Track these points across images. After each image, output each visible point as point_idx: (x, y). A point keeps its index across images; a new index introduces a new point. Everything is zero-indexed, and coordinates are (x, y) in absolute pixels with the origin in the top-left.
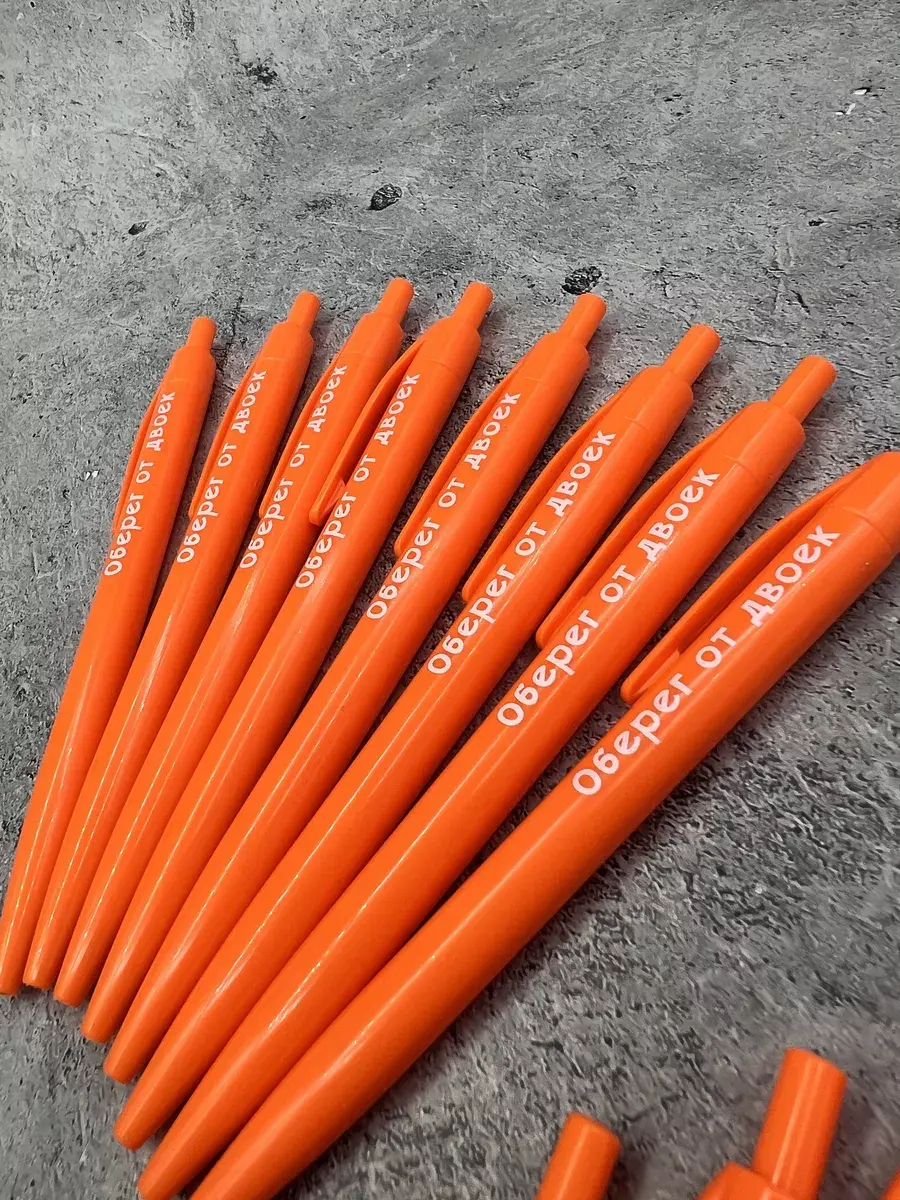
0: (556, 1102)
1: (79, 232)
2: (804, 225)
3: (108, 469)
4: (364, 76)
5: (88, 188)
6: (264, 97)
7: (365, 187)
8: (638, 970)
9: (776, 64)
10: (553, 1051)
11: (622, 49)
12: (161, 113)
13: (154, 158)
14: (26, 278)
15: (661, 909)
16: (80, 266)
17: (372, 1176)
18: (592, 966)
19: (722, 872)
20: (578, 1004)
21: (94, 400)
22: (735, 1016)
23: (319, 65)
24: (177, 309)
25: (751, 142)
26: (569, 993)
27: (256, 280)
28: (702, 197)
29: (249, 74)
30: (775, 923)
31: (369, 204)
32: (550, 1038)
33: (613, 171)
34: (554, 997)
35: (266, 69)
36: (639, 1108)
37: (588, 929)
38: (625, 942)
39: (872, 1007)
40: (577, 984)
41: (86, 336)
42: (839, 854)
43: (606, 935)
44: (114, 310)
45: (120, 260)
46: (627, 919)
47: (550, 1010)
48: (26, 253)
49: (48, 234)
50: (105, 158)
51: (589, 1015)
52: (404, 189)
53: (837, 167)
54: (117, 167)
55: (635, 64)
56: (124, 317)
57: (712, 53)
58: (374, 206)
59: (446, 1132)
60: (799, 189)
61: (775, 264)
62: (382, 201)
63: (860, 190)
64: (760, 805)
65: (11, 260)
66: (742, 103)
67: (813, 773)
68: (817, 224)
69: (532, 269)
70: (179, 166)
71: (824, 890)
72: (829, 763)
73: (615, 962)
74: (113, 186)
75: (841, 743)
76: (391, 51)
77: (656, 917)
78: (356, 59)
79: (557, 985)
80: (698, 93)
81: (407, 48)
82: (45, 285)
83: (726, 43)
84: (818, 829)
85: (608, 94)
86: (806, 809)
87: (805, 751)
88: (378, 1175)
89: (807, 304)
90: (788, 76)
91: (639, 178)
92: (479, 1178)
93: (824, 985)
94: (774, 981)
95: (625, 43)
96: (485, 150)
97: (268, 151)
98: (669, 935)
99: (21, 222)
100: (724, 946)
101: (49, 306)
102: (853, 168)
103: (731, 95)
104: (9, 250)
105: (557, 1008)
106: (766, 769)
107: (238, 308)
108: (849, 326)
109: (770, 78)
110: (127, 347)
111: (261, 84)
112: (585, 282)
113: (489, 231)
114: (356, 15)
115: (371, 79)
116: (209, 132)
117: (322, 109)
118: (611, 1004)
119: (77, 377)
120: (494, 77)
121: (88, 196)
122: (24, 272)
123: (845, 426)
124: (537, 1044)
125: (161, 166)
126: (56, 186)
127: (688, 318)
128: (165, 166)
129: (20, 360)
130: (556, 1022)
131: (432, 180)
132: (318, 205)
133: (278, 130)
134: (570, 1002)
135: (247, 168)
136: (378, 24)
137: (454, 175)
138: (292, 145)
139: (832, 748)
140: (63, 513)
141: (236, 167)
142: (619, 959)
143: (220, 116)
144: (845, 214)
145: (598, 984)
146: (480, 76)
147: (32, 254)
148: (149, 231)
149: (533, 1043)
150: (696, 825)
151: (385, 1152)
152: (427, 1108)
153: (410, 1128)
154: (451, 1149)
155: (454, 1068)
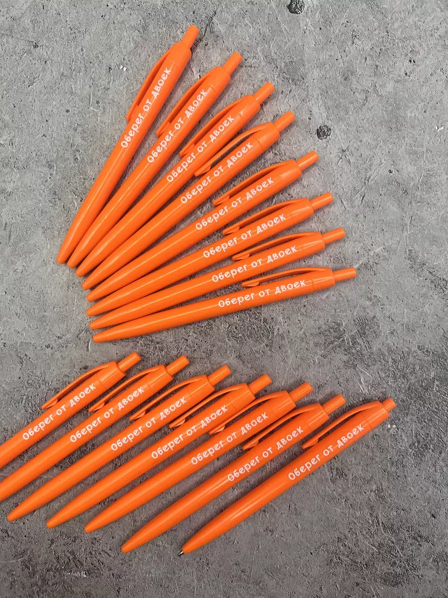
0: (181, 348)
2: (388, 169)
3: (131, 71)
8: (210, 336)
15: (221, 328)
18: (202, 330)
19: (236, 328)
20: (195, 335)
22: (221, 352)
26: (194, 332)
30: (238, 342)
34: (191, 332)
36: (196, 357)
37: (205, 323)
38: (210, 330)
39: (244, 363)
40: (197, 332)
42: (258, 337)
46: (213, 326)
51: (196, 338)
53: (415, 153)
60: (399, 152)
64: (252, 320)
66: (425, 89)
67: (265, 321)
68: (391, 172)
69: (315, 110)
71: (251, 341)
72: (270, 320)
75: (274, 319)
77: (218, 329)
79: (193, 330)
84: (258, 331)
86: (259, 326)
87: (266, 316)
91: (372, 97)
93: (239, 355)
94: (232, 350)
100: (227, 341)
102: (417, 158)
106: (258, 315)
108: (364, 218)
112: (324, 134)
118: (201, 339)
127: (336, 178)
130: (189, 336)
139: (272, 318)
142: (207, 332)
144: (399, 175)
145: (201, 334)
149: (183, 337)
150: (238, 317)
151: (144, 340)
152: (157, 337)
153: (151, 339)
154: (157, 346)
155: (165, 333)
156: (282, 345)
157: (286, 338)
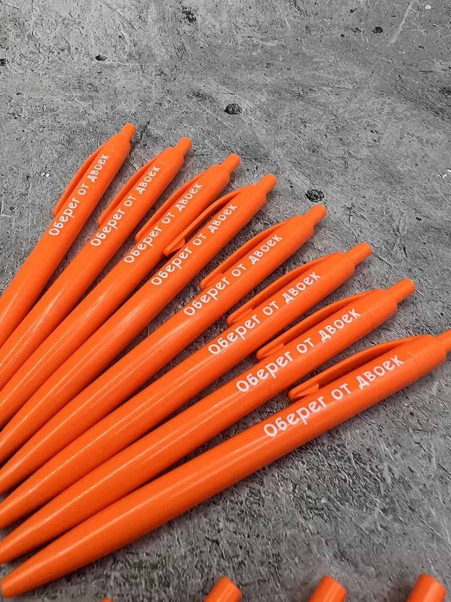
0: (210, 567)
1: (69, 44)
2: (414, 218)
3: (56, 176)
4: (237, 44)
5: (82, 24)
6: (186, 27)
7: (225, 98)
8: (262, 519)
9: (420, 140)
10: (215, 544)
11: (358, 97)
12: (133, 7)
13: (121, 27)
14: (31, 52)
15: (279, 495)
16: (64, 62)
17: (112, 577)
18: (242, 511)
19: (309, 488)
20: (231, 526)
21: (57, 136)
22: (299, 553)
23: (218, 27)
24: (114, 111)
25: (401, 169)
26: (228, 520)
27: (159, 117)
28: (376, 183)
29: (183, 12)
30: (326, 518)
31: (225, 108)
32: (215, 538)
33: (340, 152)
34: (221, 520)
35: (193, 15)
36: (247, 581)
37: (244, 493)
38: (259, 505)
39: (356, 566)
40: (233, 517)
41: (59, 100)
42: (359, 497)
43: (252, 499)
44: (78, 94)
45: (87, 69)
46: (263, 495)
47: (218, 525)
48: (36, 39)
49: (52, 36)
50: (96, 14)
51: (235, 533)
52: (243, 110)
53: (434, 199)
54: (100, 22)
55: (362, 108)
56: (83, 100)
57: (395, 121)
58: (227, 111)
59: (154, 567)
60: (416, 201)
61: (398, 229)
62: (231, 110)
63: (439, 213)
64: (333, 464)
65: (27, 39)
66: (402, 149)
67: (358, 458)
68: (419, 220)
69: (294, 179)
70: (133, 38)
71: (349, 510)
72: (366, 456)
73: (253, 513)
74: (95, 30)
75: (372, 449)
76: (253, 39)
77: (276, 499)
78: (236, 33)
79: (223, 515)
80: (385, 135)
81: (261, 42)
82: (41, 61)
83: (402, 119)
84: (354, 483)
85: (347, 115)
86: (351, 472)
87: (357, 448)
88: (115, 578)
89: (407, 253)
90: (423, 148)
91: (351, 161)
92: (165, 592)
93: (339, 550)
94: (319, 542)
95: (360, 96)
96: (286, 112)
97: (180, 55)
98: (280, 509)
99: (39, 22)
100: (302, 521)
101: (41, 74)
102: (439, 203)
103: (399, 143)
104: (27, 33)
105: (221, 525)
106: (339, 450)
107: (146, 127)
108: (421, 271)
109: (417, 145)
110: (81, 117)
111: (187, 20)
112: (317, 197)
113: (279, 151)
114: (243, 13)
115: (240, 47)
116: (153, 30)
117: (212, 49)
118: (246, 531)
119: (48, 120)
120: (298, 78)
121: (81, 29)
122: (32, 49)
123: (408, 313)
124: (208, 539)
125: (123, 33)
126: (65, 14)
127: (357, 236)
128: (125, 35)
129: (17, 94)
130: (219, 531)
131: (258, 113)
132: (200, 96)
133: (188, 48)
134: (228, 525)
135: (167, 58)
136: (251, 23)
137: (269, 117)
138: (193, 59)
139: (368, 450)
140: (24, 188)
141: (161, 53)
142: (255, 512)
143: (162, 25)
144: (432, 221)
145: (243, 520)
146: (293, 74)
147: (40, 42)
148: (107, 62)
149: (206, 538)
150: (304, 463)
151: (122, 568)
152: (148, 553)
153: (137, 561)
154: (155, 575)
155: (165, 538)
156: (413, 501)
157: (413, 486)
